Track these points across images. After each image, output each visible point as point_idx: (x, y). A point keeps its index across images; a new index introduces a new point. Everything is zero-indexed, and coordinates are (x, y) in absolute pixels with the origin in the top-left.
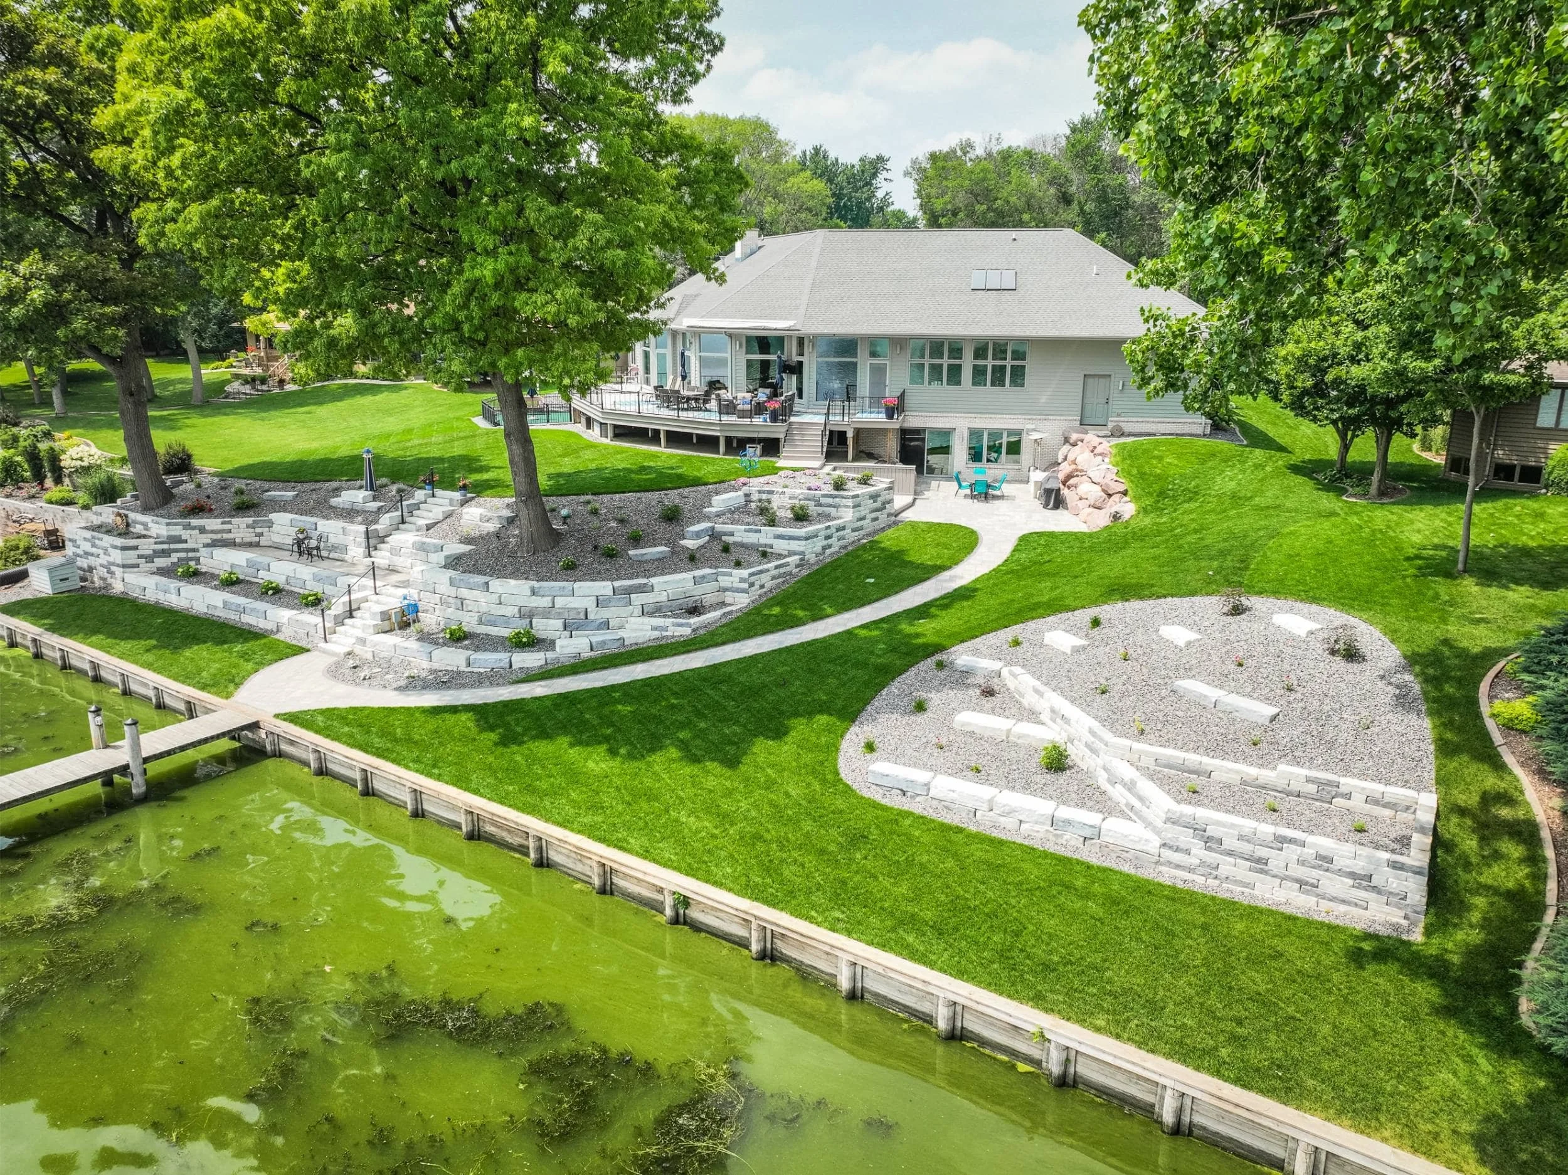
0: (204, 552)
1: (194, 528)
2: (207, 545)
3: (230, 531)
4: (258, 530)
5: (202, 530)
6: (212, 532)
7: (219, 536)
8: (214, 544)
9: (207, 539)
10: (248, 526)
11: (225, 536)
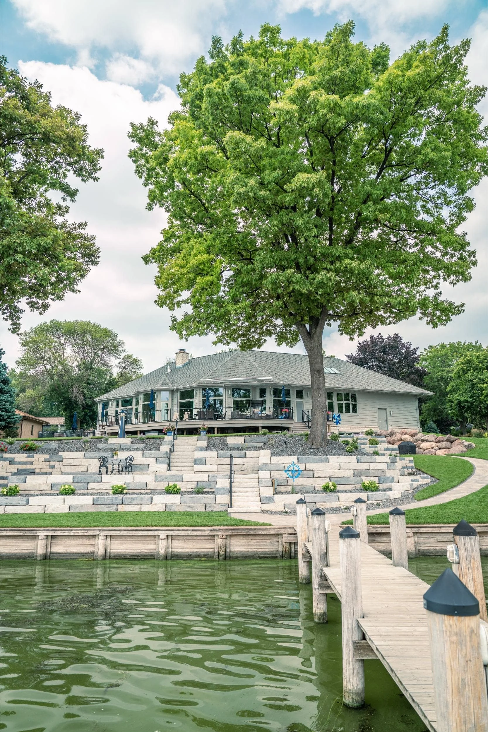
0: (14, 479)
1: (5, 460)
2: (15, 474)
3: (32, 463)
4: (52, 463)
5: (12, 462)
6: (20, 463)
7: (24, 467)
8: (19, 473)
9: (14, 469)
10: (45, 460)
11: (29, 467)
